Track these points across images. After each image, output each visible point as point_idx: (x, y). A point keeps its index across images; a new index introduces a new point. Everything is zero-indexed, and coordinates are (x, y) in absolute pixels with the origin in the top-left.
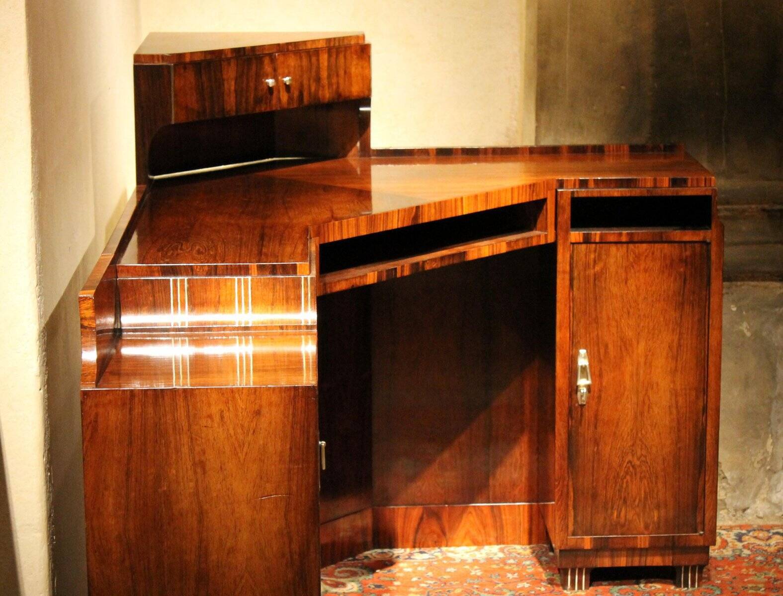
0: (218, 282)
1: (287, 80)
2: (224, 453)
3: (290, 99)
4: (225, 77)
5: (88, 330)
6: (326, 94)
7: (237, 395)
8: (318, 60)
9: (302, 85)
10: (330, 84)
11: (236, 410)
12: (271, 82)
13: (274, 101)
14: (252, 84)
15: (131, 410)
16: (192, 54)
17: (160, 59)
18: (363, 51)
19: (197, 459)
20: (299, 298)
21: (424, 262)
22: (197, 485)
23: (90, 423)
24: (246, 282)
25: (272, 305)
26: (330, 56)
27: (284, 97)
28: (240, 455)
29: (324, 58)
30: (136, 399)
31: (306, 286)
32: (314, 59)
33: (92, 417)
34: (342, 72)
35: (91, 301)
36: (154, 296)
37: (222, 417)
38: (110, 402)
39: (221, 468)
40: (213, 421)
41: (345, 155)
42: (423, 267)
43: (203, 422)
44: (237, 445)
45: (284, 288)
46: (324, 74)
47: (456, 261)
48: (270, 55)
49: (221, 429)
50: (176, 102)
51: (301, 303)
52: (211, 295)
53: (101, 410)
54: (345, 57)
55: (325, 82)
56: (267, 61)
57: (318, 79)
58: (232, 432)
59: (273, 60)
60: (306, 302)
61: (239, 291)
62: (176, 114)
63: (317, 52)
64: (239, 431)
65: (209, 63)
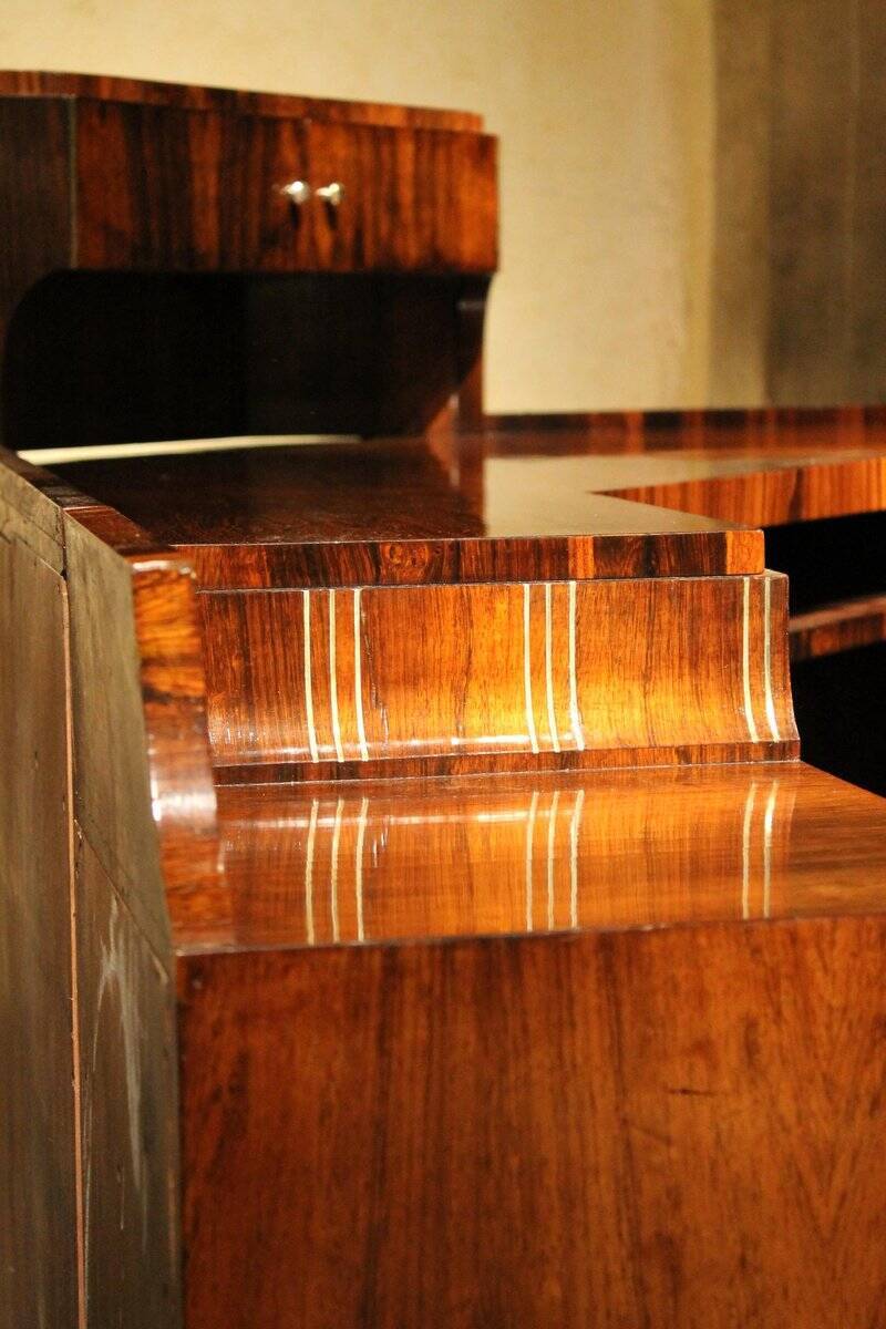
1: (331, 191)
2: (755, 1198)
3: (337, 245)
4: (195, 158)
5: (172, 709)
6: (411, 249)
7: (811, 955)
8: (393, 154)
9: (360, 209)
10: (419, 224)
11: (807, 1014)
12: (296, 189)
13: (303, 246)
14: (255, 192)
15: (384, 1035)
16: (117, 82)
17: (36, 84)
18: (484, 149)
19: (647, 1232)
20: (735, 654)
23: (216, 1096)
24: (559, 601)
26: (418, 150)
27: (325, 238)
28: (817, 1202)
29: (407, 150)
30: (409, 984)
31: (757, 611)
32: (386, 149)
33: (225, 1070)
34: (441, 197)
35: (181, 590)
36: (246, 656)
37: (750, 1049)
38: (301, 1000)
39: (743, 1262)
40: (713, 1066)
43: (677, 1072)
44: (805, 1165)
45: (685, 621)
46: (407, 194)
48: (296, 123)
49: (746, 1101)
50: (83, 205)
51: (738, 671)
52: (442, 646)
53: (260, 1041)
54: (449, 159)
55: (408, 214)
56: (287, 134)
57: (394, 206)
58: (787, 1107)
59: (300, 135)
60: (757, 666)
61: (537, 632)
62: (83, 240)
63: (390, 134)
64: (817, 1103)
65: (159, 112)
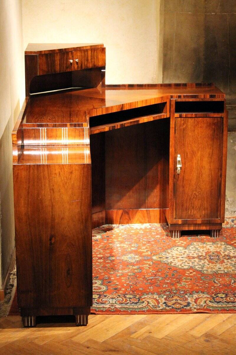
0: (56, 130)
1: (77, 60)
2: (60, 186)
3: (78, 67)
4: (56, 59)
5: (15, 145)
6: (90, 65)
7: (64, 167)
8: (88, 53)
9: (82, 62)
10: (92, 62)
11: (64, 172)
12: (71, 61)
13: (73, 68)
14: (65, 62)
15: (29, 171)
16: (45, 51)
17: (34, 53)
18: (103, 50)
19: (51, 188)
20: (84, 135)
21: (125, 124)
22: (51, 197)
23: (16, 176)
24: (66, 129)
25: (75, 137)
26: (91, 52)
27: (76, 66)
28: (65, 187)
29: (90, 52)
30: (31, 167)
31: (86, 131)
32: (86, 53)
33: (17, 173)
34: (96, 58)
35: (16, 135)
36: (35, 134)
37: (60, 174)
38: (23, 168)
39: (59, 191)
40: (56, 175)
41: (96, 87)
42: (124, 125)
43: (53, 176)
44: (64, 183)
45: (79, 132)
46: (90, 58)
47: (135, 123)
48: (71, 51)
49: (59, 178)
50: (39, 68)
51: (84, 137)
52: (54, 134)
53: (19, 172)
54: (97, 52)
55: (90, 61)
56: (70, 54)
57: (87, 60)
58: (63, 179)
59: (72, 53)
60: (86, 136)
61: (64, 133)
62: (39, 72)
63: (87, 50)
64: (65, 178)
65: (50, 54)
